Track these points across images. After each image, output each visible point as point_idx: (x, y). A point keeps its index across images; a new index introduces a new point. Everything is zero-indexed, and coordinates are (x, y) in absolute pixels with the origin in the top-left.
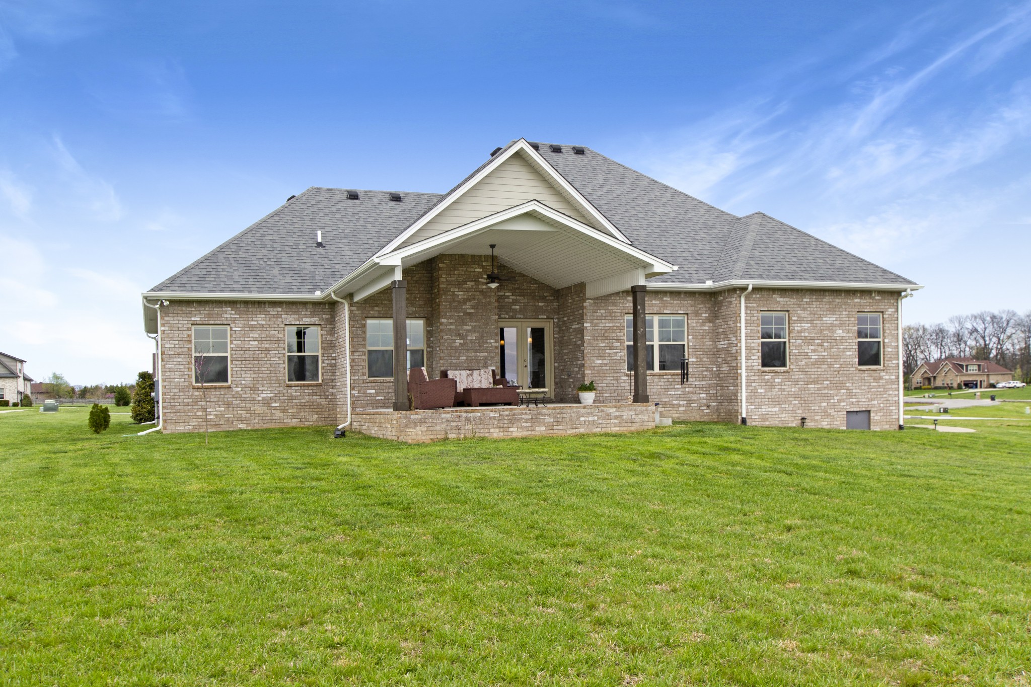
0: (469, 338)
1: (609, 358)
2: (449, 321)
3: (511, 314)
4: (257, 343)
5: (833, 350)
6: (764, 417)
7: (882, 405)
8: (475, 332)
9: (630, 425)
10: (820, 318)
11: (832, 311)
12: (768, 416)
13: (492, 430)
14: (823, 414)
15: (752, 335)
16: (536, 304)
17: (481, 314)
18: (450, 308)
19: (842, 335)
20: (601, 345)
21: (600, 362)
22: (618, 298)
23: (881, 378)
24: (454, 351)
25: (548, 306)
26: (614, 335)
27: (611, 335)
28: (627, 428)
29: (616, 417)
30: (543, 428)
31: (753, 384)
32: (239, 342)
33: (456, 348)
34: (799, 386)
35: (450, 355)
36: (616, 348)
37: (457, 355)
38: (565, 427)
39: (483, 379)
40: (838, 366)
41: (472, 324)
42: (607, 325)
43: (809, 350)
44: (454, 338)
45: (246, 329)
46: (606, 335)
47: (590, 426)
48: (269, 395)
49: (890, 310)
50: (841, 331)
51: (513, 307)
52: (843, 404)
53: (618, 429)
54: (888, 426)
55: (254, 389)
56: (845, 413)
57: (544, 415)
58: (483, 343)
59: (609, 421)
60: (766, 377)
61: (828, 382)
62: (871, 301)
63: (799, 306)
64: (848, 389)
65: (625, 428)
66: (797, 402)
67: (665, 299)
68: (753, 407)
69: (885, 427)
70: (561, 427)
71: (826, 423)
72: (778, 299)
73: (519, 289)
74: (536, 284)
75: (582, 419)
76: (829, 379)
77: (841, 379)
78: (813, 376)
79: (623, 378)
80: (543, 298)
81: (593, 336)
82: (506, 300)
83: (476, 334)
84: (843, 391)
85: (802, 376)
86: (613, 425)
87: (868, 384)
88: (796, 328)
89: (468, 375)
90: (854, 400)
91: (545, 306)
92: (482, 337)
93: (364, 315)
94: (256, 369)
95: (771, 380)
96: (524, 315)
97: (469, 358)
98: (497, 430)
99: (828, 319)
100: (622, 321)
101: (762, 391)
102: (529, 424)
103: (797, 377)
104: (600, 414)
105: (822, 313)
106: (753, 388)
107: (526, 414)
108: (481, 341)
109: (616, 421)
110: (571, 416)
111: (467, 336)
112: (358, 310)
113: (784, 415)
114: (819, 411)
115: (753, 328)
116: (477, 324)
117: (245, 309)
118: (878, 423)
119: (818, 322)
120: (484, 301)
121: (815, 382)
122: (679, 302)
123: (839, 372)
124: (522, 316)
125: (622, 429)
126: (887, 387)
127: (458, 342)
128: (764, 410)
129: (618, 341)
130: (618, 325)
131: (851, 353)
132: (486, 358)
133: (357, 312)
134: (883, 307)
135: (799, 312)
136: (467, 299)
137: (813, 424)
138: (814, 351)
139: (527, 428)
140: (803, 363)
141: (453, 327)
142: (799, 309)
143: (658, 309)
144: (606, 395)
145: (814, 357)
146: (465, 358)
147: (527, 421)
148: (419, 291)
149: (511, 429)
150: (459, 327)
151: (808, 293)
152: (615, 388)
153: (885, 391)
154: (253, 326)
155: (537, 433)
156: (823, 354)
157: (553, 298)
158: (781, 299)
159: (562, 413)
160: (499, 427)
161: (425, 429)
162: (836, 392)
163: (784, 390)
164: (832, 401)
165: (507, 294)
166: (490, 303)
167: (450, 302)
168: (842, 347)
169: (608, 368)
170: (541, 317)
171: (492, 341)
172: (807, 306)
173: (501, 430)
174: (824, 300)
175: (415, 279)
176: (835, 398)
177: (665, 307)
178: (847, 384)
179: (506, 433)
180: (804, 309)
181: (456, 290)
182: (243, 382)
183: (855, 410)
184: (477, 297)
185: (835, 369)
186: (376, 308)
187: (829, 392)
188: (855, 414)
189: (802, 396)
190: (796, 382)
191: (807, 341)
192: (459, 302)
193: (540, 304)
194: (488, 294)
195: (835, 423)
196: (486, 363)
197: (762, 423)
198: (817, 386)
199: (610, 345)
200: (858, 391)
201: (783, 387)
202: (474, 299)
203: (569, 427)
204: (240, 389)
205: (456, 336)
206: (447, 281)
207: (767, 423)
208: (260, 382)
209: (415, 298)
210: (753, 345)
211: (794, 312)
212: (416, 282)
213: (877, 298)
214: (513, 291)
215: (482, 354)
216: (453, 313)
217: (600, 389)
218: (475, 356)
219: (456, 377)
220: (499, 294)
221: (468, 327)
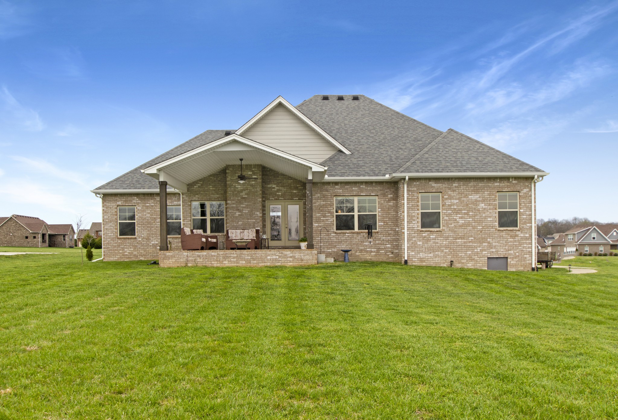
0: (244, 211)
1: (323, 223)
2: (232, 202)
3: (276, 197)
4: (149, 215)
5: (476, 217)
6: (421, 260)
7: (517, 254)
8: (247, 208)
9: (300, 261)
10: (466, 196)
11: (476, 191)
12: (424, 259)
13: (213, 262)
14: (468, 259)
15: (413, 208)
16: (292, 191)
17: (251, 198)
18: (233, 195)
19: (484, 207)
20: (318, 215)
21: (317, 225)
22: (329, 187)
23: (517, 236)
24: (235, 219)
25: (299, 192)
26: (326, 209)
27: (324, 209)
28: (298, 263)
29: (291, 257)
30: (244, 262)
31: (413, 239)
32: (141, 215)
33: (236, 217)
34: (449, 241)
35: (233, 221)
36: (328, 216)
37: (237, 221)
38: (257, 262)
39: (250, 235)
40: (481, 227)
41: (246, 203)
42: (322, 203)
43: (457, 217)
44: (235, 211)
45: (144, 208)
46: (321, 209)
47: (274, 262)
48: (156, 243)
49: (525, 190)
50: (483, 205)
51: (277, 193)
52: (484, 252)
53: (292, 264)
54: (522, 268)
55: (148, 239)
56: (487, 258)
57: (245, 255)
58: (253, 214)
59: (286, 259)
60: (424, 235)
61: (473, 238)
62: (509, 184)
63: (450, 189)
64: (489, 243)
65: (296, 264)
66: (448, 251)
67: (361, 186)
68: (413, 253)
69: (519, 268)
70: (255, 262)
71: (471, 265)
72: (433, 185)
73: (281, 183)
74: (291, 180)
75: (269, 257)
76: (473, 236)
77: (483, 236)
78: (460, 234)
79: (332, 234)
80: (296, 188)
82: (273, 190)
83: (249, 210)
84: (484, 244)
85: (451, 234)
86: (288, 261)
87: (506, 240)
88: (447, 203)
89: (241, 232)
90: (494, 250)
91: (298, 192)
92: (252, 211)
93: (190, 200)
94: (149, 229)
95: (427, 237)
96: (284, 198)
97: (244, 223)
98: (216, 262)
99: (473, 197)
100: (332, 200)
101: (420, 243)
102: (235, 260)
103: (447, 234)
104: (280, 255)
105: (468, 193)
106: (414, 241)
107: (233, 254)
108: (251, 213)
109: (291, 259)
110: (262, 256)
111: (243, 210)
112: (186, 197)
113: (437, 259)
114: (465, 257)
115: (413, 204)
116: (249, 203)
117: (143, 198)
118: (513, 266)
119: (464, 199)
121: (461, 238)
122: (371, 188)
123: (481, 231)
125: (295, 264)
126: (522, 241)
127: (238, 214)
128: (421, 255)
129: (329, 212)
130: (330, 203)
131: (492, 219)
132: (254, 223)
133: (186, 198)
134: (519, 188)
135: (449, 193)
136: (243, 189)
137: (460, 265)
138: (461, 218)
139: (234, 262)
140: (453, 226)
141: (235, 205)
142: (450, 191)
143: (357, 193)
145: (461, 222)
146: (241, 223)
147: (234, 258)
148: (221, 185)
149: (225, 262)
150: (238, 206)
151: (457, 180)
152: (327, 240)
153: (520, 245)
154: (147, 206)
155: (240, 265)
156: (468, 219)
157: (302, 188)
158: (436, 185)
159: (256, 254)
160: (217, 261)
161: (174, 261)
162: (479, 244)
163: (437, 243)
164: (476, 250)
165: (273, 186)
166: (257, 192)
167: (233, 192)
168: (483, 215)
169: (322, 229)
170: (295, 199)
171: (258, 213)
172: (456, 189)
173: (219, 262)
174: (470, 185)
175: (218, 179)
176: (478, 248)
177: (362, 191)
178: (488, 240)
179: (221, 264)
180: (454, 191)
181: (237, 185)
182: (143, 236)
183: (494, 256)
184: (249, 188)
185: (479, 230)
186: (197, 196)
187: (473, 244)
188: (495, 259)
189: (452, 247)
190: (447, 238)
191: (456, 211)
192: (238, 192)
193: (294, 191)
194: (256, 186)
195: (478, 265)
196: (254, 226)
197: (421, 263)
198: (463, 240)
199: (324, 215)
200: (497, 244)
201: (436, 241)
202: (247, 189)
203: (260, 262)
204: (141, 239)
206: (231, 180)
207: (424, 264)
208: (151, 236)
209: (219, 190)
210: (413, 214)
211: (445, 193)
212: (219, 181)
213: (514, 182)
214: (278, 184)
215: (252, 221)
216: (234, 198)
217: (317, 241)
218: (248, 222)
219: (233, 233)
220: (269, 186)
221: (244, 206)
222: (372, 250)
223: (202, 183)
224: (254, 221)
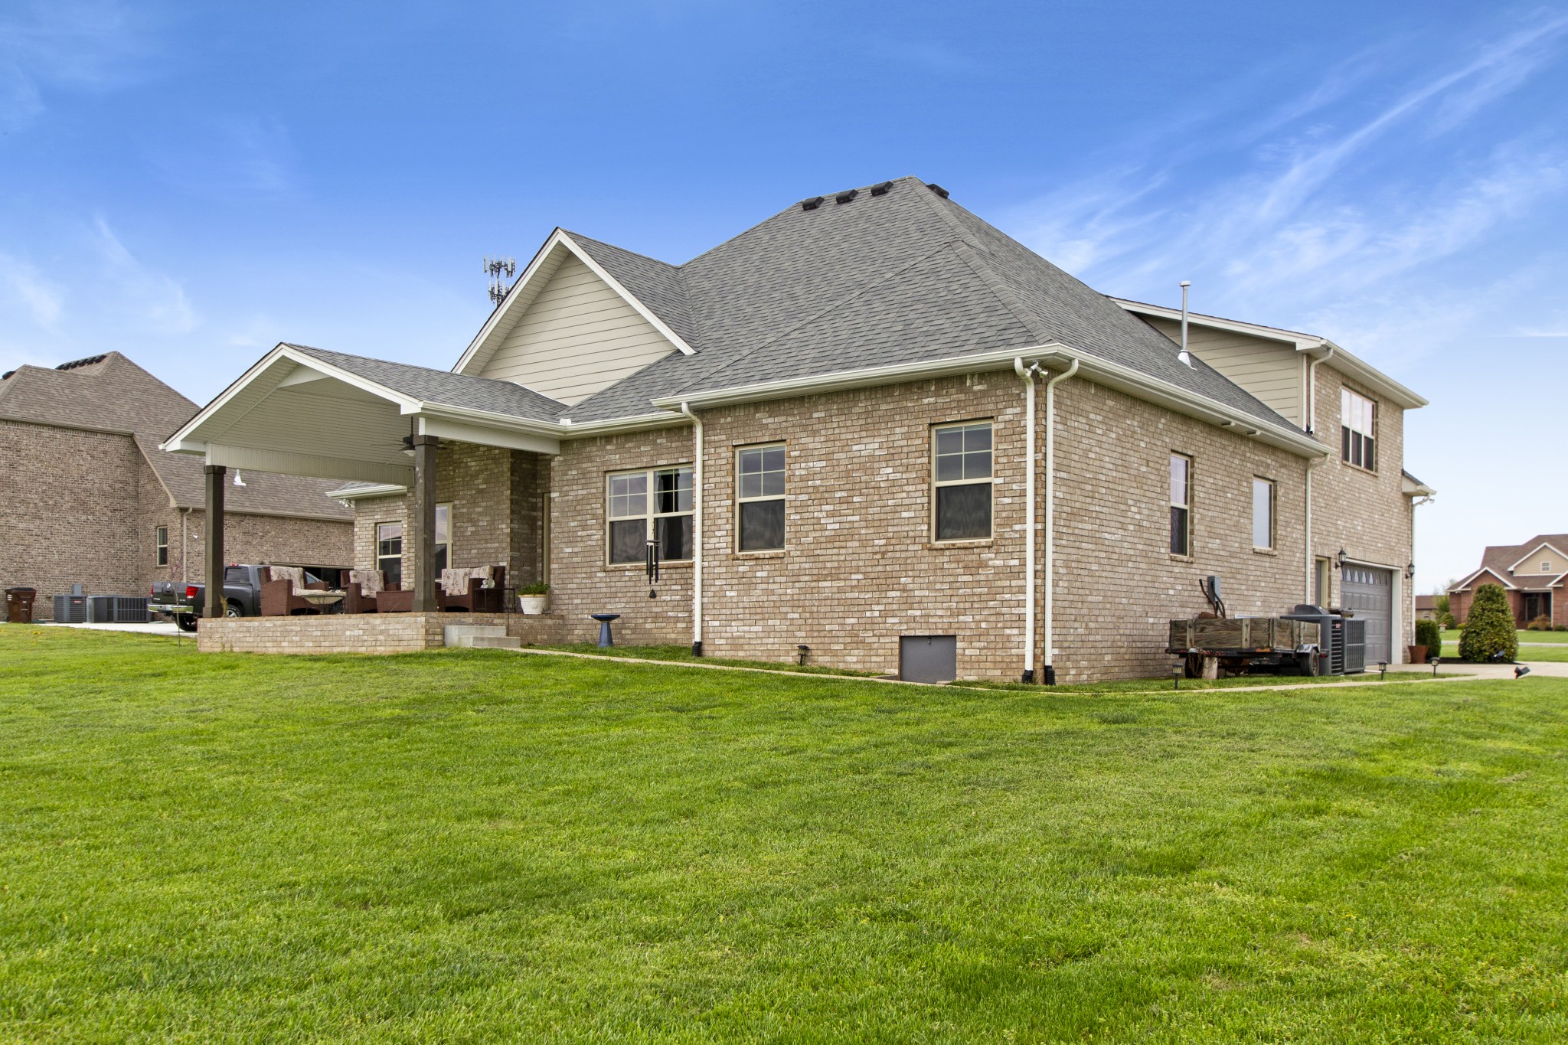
0: (480, 523)
1: (581, 544)
2: (462, 502)
5: (871, 511)
6: (735, 643)
7: (983, 625)
8: (486, 515)
10: (846, 447)
11: (872, 428)
12: (742, 641)
13: (267, 644)
14: (849, 640)
15: (718, 492)
17: (492, 489)
19: (891, 477)
20: (572, 524)
21: (570, 550)
22: (595, 449)
23: (983, 565)
24: (465, 543)
26: (588, 507)
27: (584, 507)
30: (311, 644)
31: (717, 582)
33: (468, 539)
34: (802, 585)
35: (462, 548)
36: (590, 527)
37: (469, 547)
40: (883, 542)
41: (484, 504)
42: (580, 492)
43: (820, 513)
44: (466, 524)
46: (578, 508)
47: (355, 644)
49: (1010, 411)
50: (890, 470)
52: (890, 620)
53: (383, 649)
54: (998, 673)
56: (897, 639)
58: (495, 529)
59: (374, 638)
60: (741, 569)
61: (860, 576)
62: (962, 397)
63: (804, 427)
64: (904, 590)
65: (390, 649)
66: (797, 616)
67: (659, 441)
68: (717, 623)
69: (990, 673)
71: (854, 659)
72: (764, 421)
76: (863, 569)
77: (888, 568)
78: (829, 565)
79: (599, 574)
81: (562, 512)
84: (891, 594)
85: (807, 566)
86: (378, 643)
87: (951, 579)
88: (797, 473)
90: (918, 613)
92: (494, 520)
95: (749, 575)
98: (272, 644)
99: (862, 447)
100: (598, 484)
101: (733, 594)
102: (298, 638)
103: (797, 566)
104: (366, 627)
105: (850, 436)
106: (717, 588)
108: (492, 527)
109: (382, 638)
111: (479, 521)
113: (771, 640)
114: (841, 634)
115: (718, 480)
116: (489, 504)
118: (971, 663)
119: (842, 455)
121: (832, 576)
122: (679, 444)
123: (883, 554)
125: (387, 649)
126: (998, 583)
127: (470, 529)
128: (735, 629)
129: (594, 516)
130: (595, 490)
131: (912, 514)
132: (497, 550)
134: (991, 407)
135: (803, 441)
136: (479, 470)
137: (827, 659)
138: (831, 514)
139: (297, 644)
140: (810, 540)
141: (465, 510)
142: (804, 434)
143: (649, 459)
144: (576, 601)
145: (832, 526)
146: (476, 551)
150: (471, 509)
151: (823, 400)
152: (588, 591)
153: (993, 594)
155: (304, 650)
156: (850, 518)
158: (770, 420)
160: (273, 641)
162: (876, 594)
163: (772, 592)
164: (868, 614)
167: (462, 477)
168: (890, 502)
169: (579, 560)
171: (503, 525)
172: (821, 426)
174: (856, 410)
176: (875, 607)
177: (659, 455)
178: (903, 580)
180: (815, 433)
181: (469, 459)
183: (918, 633)
184: (489, 467)
185: (877, 549)
187: (862, 595)
188: (925, 644)
189: (807, 603)
190: (795, 577)
191: (818, 496)
192: (472, 476)
195: (874, 659)
196: (497, 557)
197: (733, 653)
198: (835, 584)
199: (583, 523)
200: (926, 593)
201: (771, 586)
207: (741, 654)
210: (718, 510)
211: (794, 442)
213: (976, 388)
215: (493, 544)
216: (465, 492)
217: (569, 591)
218: (486, 548)
221: (480, 510)
222: (680, 615)
224: (497, 544)
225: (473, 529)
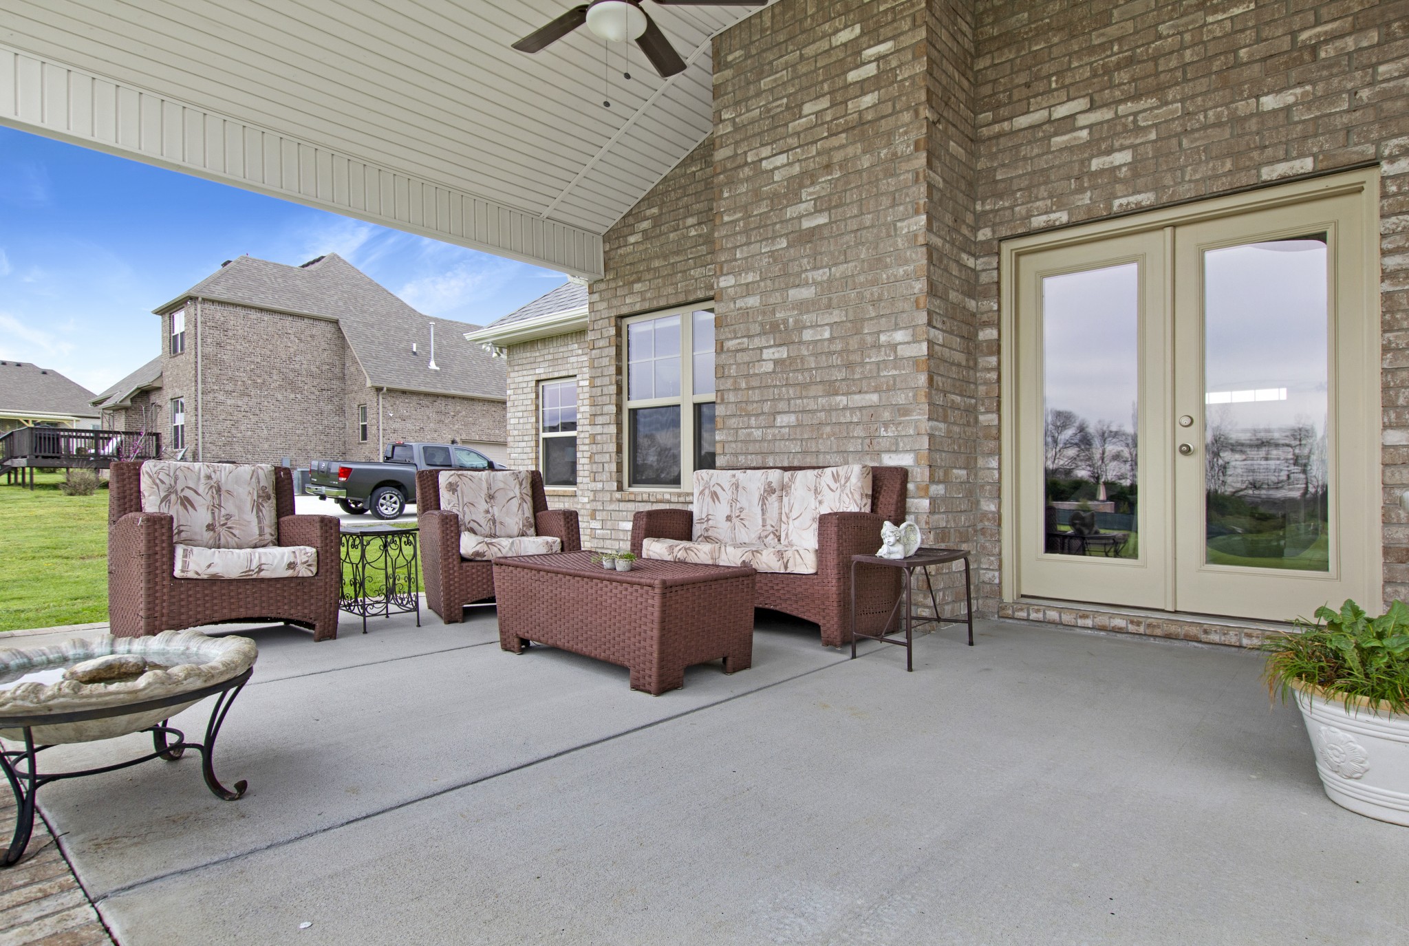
0: (808, 335)
3: (1088, 201)
8: (830, 308)
16: (1242, 107)
17: (852, 225)
18: (747, 230)
24: (756, 395)
25: (1330, 96)
37: (767, 407)
41: (820, 275)
44: (757, 342)
51: (1096, 164)
58: (862, 349)
82: (1058, 141)
83: (837, 316)
89: (770, 490)
92: (857, 324)
96: (1157, 188)
97: (807, 419)
108: (854, 343)
111: (801, 328)
112: (602, 300)
116: (837, 271)
120: (866, 162)
124: (1146, 198)
132: (872, 412)
133: (600, 306)
136: (803, 174)
141: (753, 301)
146: (791, 419)
150: (776, 298)
165: (1061, 112)
166: (891, 166)
167: (746, 208)
171: (899, 336)
181: (766, 151)
184: (838, 157)
192: (774, 197)
193: (1269, 102)
194: (884, 125)
196: (874, 437)
202: (828, 167)
205: (763, 333)
214: (1100, 86)
215: (858, 400)
216: (754, 248)
218: (829, 410)
219: (715, 496)
220: (1022, 121)
221: (807, 293)
223: (655, 210)
224: (874, 398)
225: (783, 353)
